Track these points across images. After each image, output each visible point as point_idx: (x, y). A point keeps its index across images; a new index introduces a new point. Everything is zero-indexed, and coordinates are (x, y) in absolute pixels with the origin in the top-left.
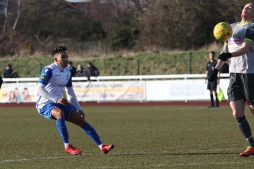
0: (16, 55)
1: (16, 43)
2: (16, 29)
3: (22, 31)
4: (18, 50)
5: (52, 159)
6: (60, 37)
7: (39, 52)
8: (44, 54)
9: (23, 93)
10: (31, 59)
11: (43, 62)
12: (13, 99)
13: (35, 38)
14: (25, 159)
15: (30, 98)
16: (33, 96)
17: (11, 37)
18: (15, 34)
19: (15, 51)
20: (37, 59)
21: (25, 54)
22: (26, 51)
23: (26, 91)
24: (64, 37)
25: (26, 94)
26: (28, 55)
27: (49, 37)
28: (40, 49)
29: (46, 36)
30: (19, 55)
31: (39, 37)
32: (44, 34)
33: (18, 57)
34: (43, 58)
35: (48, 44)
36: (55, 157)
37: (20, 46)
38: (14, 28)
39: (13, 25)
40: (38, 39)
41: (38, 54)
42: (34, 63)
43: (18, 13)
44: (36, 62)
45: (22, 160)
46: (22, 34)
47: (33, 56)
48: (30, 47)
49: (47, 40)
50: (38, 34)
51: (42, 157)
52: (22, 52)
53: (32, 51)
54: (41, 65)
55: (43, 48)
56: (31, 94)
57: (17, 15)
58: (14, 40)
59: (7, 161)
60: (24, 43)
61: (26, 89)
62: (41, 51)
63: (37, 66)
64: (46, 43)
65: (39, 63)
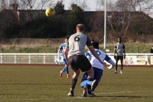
0: (127, 43)
1: (127, 37)
2: (127, 30)
3: (130, 31)
4: (128, 40)
5: (143, 92)
6: (148, 34)
7: (138, 41)
8: (140, 42)
9: (130, 61)
10: (134, 45)
11: (139, 46)
12: (125, 63)
13: (136, 35)
14: (131, 92)
15: (133, 63)
16: (135, 62)
17: (125, 34)
18: (126, 32)
19: (127, 41)
20: (137, 45)
21: (131, 42)
22: (132, 41)
23: (131, 60)
24: (150, 34)
26: (133, 43)
27: (143, 34)
28: (138, 40)
29: (141, 34)
30: (128, 42)
31: (138, 34)
33: (128, 44)
34: (140, 44)
35: (142, 37)
36: (145, 91)
37: (129, 38)
38: (126, 30)
39: (126, 28)
40: (138, 35)
41: (137, 42)
42: (135, 46)
43: (129, 23)
44: (137, 46)
45: (129, 92)
46: (130, 32)
47: (135, 43)
48: (133, 39)
49: (142, 35)
50: (138, 33)
51: (139, 90)
52: (130, 41)
53: (135, 41)
54: (139, 47)
55: (140, 39)
56: (134, 61)
57: (128, 23)
58: (126, 35)
59: (122, 92)
60: (131, 37)
61: (131, 58)
62: (139, 41)
63: (137, 48)
64: (141, 37)
65: (138, 47)
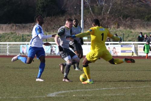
0: (109, 29)
1: (109, 21)
2: (109, 14)
3: (113, 15)
5: (129, 88)
6: (135, 18)
7: (122, 27)
8: (125, 28)
9: (113, 50)
10: (117, 31)
13: (120, 19)
14: (114, 88)
15: (117, 53)
17: (107, 18)
18: (108, 16)
19: (109, 27)
20: (121, 31)
21: (114, 28)
22: (114, 26)
23: (114, 49)
24: (137, 18)
25: (114, 51)
26: (116, 29)
27: (128, 18)
28: (123, 25)
30: (111, 28)
31: (123, 18)
32: (125, 17)
34: (125, 30)
35: (128, 22)
36: (131, 87)
37: (111, 23)
38: (108, 13)
39: (108, 11)
40: (122, 20)
42: (119, 33)
43: (111, 4)
47: (118, 29)
48: (117, 24)
49: (127, 20)
50: (122, 16)
51: (124, 87)
53: (118, 27)
54: (123, 34)
55: (125, 25)
58: (107, 20)
60: (114, 22)
61: (114, 48)
64: (126, 22)
65: (122, 33)
